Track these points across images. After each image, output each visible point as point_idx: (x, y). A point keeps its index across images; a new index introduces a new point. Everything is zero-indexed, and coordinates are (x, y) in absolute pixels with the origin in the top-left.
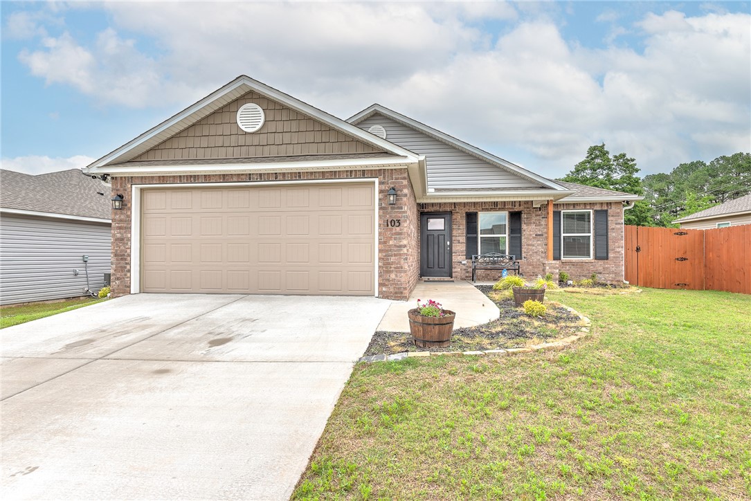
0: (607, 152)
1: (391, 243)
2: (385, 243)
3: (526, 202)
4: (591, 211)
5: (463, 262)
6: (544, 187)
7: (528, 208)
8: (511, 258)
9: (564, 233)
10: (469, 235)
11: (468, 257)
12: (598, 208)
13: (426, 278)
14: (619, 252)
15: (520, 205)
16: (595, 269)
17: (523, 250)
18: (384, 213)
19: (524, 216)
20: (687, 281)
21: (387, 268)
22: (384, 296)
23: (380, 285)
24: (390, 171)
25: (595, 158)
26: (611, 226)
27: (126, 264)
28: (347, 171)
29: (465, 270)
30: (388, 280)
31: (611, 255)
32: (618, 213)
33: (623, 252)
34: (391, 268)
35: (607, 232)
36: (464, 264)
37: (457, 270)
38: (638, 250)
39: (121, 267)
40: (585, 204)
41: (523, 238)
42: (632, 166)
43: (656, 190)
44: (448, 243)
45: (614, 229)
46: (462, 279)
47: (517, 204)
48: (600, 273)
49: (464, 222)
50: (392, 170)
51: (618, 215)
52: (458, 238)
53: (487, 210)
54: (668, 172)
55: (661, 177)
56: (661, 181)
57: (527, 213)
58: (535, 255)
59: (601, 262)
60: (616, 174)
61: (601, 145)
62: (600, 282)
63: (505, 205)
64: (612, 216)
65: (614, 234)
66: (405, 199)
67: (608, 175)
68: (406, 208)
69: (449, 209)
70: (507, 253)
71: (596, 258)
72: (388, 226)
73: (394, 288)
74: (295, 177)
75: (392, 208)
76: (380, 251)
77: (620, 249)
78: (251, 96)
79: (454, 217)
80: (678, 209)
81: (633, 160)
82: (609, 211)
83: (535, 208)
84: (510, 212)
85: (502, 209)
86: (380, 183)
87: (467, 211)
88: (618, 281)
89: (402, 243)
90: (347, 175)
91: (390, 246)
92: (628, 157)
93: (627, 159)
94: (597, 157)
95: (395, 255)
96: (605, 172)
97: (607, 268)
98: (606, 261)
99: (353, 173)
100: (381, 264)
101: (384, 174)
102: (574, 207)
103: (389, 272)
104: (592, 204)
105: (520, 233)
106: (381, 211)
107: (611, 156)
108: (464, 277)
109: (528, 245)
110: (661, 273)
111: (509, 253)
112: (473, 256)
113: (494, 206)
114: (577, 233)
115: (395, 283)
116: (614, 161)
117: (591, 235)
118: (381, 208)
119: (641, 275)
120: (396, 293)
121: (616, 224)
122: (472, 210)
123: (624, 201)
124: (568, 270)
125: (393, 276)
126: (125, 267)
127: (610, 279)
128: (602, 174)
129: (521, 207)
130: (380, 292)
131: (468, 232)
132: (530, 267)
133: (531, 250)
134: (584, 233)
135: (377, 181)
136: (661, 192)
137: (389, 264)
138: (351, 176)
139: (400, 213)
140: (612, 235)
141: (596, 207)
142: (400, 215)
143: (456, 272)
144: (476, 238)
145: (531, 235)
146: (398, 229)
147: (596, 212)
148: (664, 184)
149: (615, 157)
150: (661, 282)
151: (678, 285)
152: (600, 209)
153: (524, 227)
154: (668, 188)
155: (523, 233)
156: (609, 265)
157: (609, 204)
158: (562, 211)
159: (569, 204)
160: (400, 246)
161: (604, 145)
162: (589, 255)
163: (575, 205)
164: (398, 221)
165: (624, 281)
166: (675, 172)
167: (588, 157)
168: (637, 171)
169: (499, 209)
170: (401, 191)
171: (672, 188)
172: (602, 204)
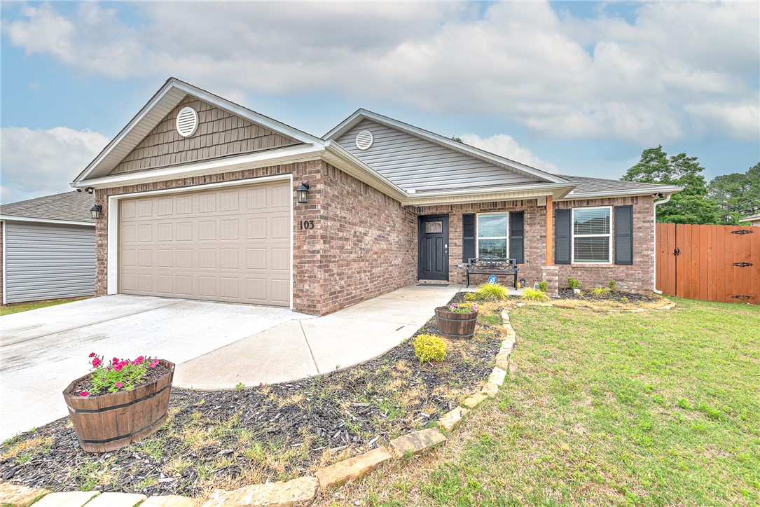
0: (665, 154)
1: (305, 247)
2: (299, 247)
3: (530, 201)
4: (611, 208)
5: (460, 266)
6: (541, 181)
7: (531, 207)
8: (511, 262)
9: (575, 234)
10: (466, 238)
11: (465, 261)
12: (619, 203)
13: (422, 281)
14: (648, 256)
15: (522, 205)
16: (615, 276)
17: (525, 253)
18: (297, 213)
19: (526, 216)
20: (751, 293)
21: (301, 276)
22: (299, 309)
23: (296, 296)
24: (303, 165)
25: (650, 161)
26: (637, 224)
27: (105, 267)
28: (263, 168)
29: (462, 273)
30: (302, 291)
31: (636, 259)
32: (647, 208)
33: (654, 256)
34: (304, 277)
35: (632, 232)
36: (461, 268)
37: (453, 273)
38: (676, 253)
39: (101, 270)
40: (602, 201)
41: (525, 240)
42: (695, 166)
43: (728, 191)
44: (446, 246)
45: (640, 228)
46: (459, 283)
47: (519, 204)
48: (622, 280)
49: (461, 224)
50: (305, 163)
51: (647, 211)
52: (454, 241)
53: (485, 211)
54: (743, 172)
55: (734, 178)
56: (735, 182)
57: (530, 213)
58: (539, 258)
59: (623, 268)
60: (675, 175)
61: (658, 147)
62: (622, 290)
63: (505, 205)
64: (639, 212)
65: (641, 234)
66: (318, 196)
67: (666, 176)
68: (319, 207)
69: (445, 212)
70: (508, 257)
71: (616, 262)
72: (302, 228)
73: (308, 300)
74: (220, 179)
75: (306, 208)
76: (295, 257)
77: (650, 252)
78: (188, 101)
79: (451, 219)
80: (756, 208)
81: (695, 159)
82: (635, 207)
83: (539, 207)
84: (510, 212)
85: (502, 209)
86: (295, 179)
87: (464, 212)
88: (646, 290)
89: (315, 248)
90: (263, 173)
91: (304, 251)
92: (689, 156)
93: (687, 158)
94: (652, 159)
95: (309, 262)
96: (661, 174)
97: (632, 274)
98: (629, 266)
99: (269, 170)
100: (295, 272)
101: (298, 168)
102: (588, 203)
103: (302, 281)
104: (610, 200)
105: (522, 235)
106: (296, 212)
107: (668, 158)
108: (461, 281)
109: (531, 248)
110: (710, 282)
111: (510, 257)
112: (469, 259)
113: (493, 206)
114: (592, 233)
115: (309, 295)
116: (672, 162)
117: (611, 235)
118: (295, 208)
119: (681, 284)
120: (309, 306)
121: (644, 222)
122: (470, 211)
123: (655, 194)
124: (580, 276)
125: (306, 286)
126: (104, 271)
127: (636, 287)
128: (658, 176)
129: (524, 206)
130: (295, 305)
131: (465, 235)
132: (534, 272)
133: (535, 253)
134: (602, 233)
135: (291, 176)
136: (734, 192)
137: (302, 272)
138: (267, 173)
139: (314, 212)
140: (637, 235)
141: (616, 202)
142: (314, 215)
143: (452, 276)
144: (474, 241)
145: (534, 236)
146: (311, 231)
147: (616, 209)
148: (737, 184)
149: (673, 158)
150: (710, 293)
151: (737, 297)
152: (622, 205)
153: (527, 228)
154: (743, 188)
155: (526, 235)
156: (635, 271)
157: (635, 198)
158: (573, 209)
159: (581, 201)
160: (313, 252)
161: (660, 147)
162: (607, 258)
163: (589, 202)
164: (312, 222)
165: (655, 291)
166: (751, 171)
167: (642, 161)
168: (700, 170)
169: (499, 209)
170: (315, 186)
171: (748, 187)
172: (624, 199)
